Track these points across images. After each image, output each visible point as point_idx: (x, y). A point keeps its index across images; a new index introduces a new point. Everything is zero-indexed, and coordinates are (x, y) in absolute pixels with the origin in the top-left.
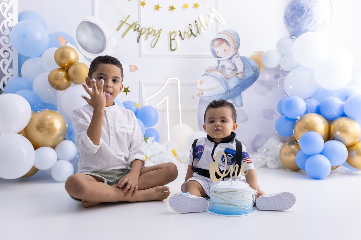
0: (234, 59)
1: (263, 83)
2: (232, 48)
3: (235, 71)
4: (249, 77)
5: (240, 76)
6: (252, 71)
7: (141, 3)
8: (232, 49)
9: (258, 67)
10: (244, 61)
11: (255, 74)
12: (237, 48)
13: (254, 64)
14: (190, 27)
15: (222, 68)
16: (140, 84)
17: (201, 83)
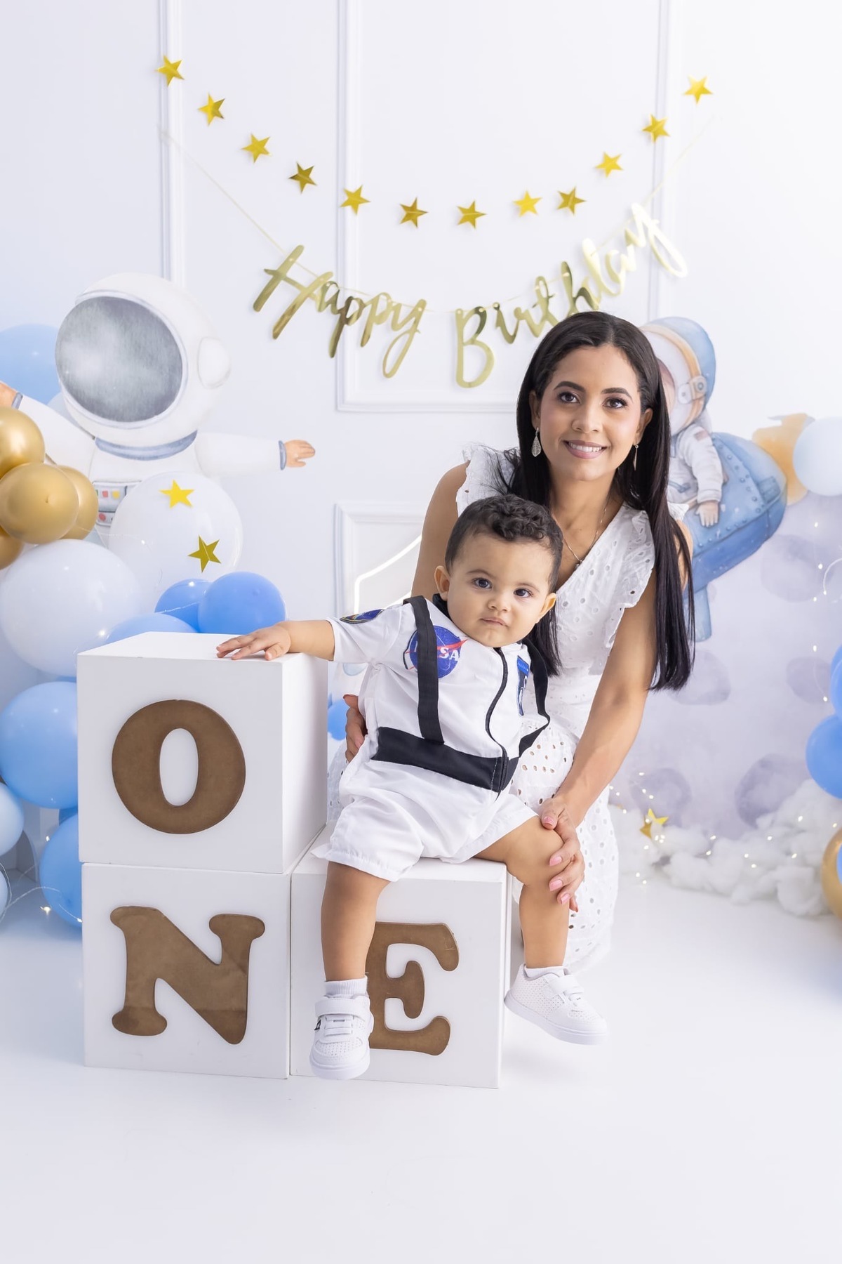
0: (688, 441)
1: (798, 550)
2: (684, 394)
3: (690, 492)
4: (744, 522)
6: (757, 495)
7: (346, 198)
8: (684, 400)
10: (727, 451)
11: (768, 512)
12: (700, 399)
13: (766, 468)
14: (538, 292)
16: (337, 516)
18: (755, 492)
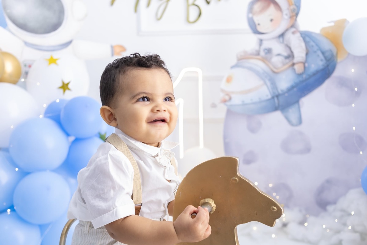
0: (289, 36)
1: (343, 83)
2: (286, 15)
3: (290, 58)
5: (299, 68)
6: (323, 58)
8: (286, 17)
9: (334, 51)
10: (307, 39)
11: (328, 66)
12: (294, 16)
13: (327, 45)
15: (266, 53)
17: (229, 80)
18: (321, 56)
